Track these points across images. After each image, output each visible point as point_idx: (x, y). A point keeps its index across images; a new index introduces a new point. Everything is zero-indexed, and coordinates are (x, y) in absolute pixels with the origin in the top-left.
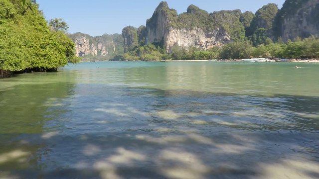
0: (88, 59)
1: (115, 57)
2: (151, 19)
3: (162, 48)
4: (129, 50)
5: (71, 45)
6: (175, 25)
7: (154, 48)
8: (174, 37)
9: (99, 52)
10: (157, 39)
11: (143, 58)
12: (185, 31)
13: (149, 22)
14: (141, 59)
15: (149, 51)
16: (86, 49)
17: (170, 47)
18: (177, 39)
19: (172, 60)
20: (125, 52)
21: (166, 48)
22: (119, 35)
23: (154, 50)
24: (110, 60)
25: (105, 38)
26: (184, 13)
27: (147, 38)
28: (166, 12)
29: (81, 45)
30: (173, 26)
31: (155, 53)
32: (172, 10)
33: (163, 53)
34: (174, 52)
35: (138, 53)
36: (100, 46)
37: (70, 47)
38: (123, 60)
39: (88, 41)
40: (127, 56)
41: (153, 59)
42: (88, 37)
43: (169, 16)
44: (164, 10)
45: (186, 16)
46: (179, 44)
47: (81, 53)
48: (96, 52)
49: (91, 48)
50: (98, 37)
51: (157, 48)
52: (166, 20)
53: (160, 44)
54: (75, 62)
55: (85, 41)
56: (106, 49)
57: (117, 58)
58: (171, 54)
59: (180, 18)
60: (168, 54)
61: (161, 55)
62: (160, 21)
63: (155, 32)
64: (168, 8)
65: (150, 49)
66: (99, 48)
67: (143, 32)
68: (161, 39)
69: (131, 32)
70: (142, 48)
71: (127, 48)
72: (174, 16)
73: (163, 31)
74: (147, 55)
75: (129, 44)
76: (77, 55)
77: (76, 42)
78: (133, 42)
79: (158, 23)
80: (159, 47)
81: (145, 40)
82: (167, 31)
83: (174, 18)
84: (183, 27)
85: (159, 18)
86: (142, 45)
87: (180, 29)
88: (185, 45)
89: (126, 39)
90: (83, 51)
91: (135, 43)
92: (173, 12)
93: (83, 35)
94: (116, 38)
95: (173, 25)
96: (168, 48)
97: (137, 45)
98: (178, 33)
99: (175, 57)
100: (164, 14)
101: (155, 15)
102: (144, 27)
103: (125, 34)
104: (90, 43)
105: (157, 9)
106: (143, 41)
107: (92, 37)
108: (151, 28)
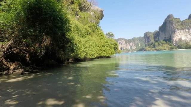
0: (125, 51)
1: (140, 49)
2: (162, 26)
3: (170, 42)
4: (149, 45)
5: (116, 45)
6: (179, 28)
7: (165, 42)
8: (179, 35)
9: (131, 47)
10: (166, 37)
11: (158, 49)
12: (187, 30)
13: (160, 28)
14: (156, 50)
15: (161, 44)
16: (124, 46)
17: (176, 42)
19: (178, 49)
20: (146, 46)
21: (173, 42)
22: (142, 38)
23: (165, 44)
24: (137, 51)
25: (134, 40)
26: (186, 19)
27: (160, 38)
28: (173, 20)
29: (121, 44)
30: (177, 29)
31: (165, 45)
32: (176, 19)
33: (171, 45)
34: (179, 44)
35: (154, 46)
36: (131, 44)
37: (116, 46)
38: (145, 50)
39: (125, 42)
40: (147, 48)
41: (164, 49)
42: (124, 40)
43: (175, 22)
44: (170, 19)
45: (188, 21)
46: (183, 39)
47: (121, 48)
48: (129, 47)
49: (126, 45)
50: (130, 39)
51: (167, 42)
52: (172, 25)
53: (169, 40)
54: (119, 53)
55: (123, 42)
56: (135, 46)
57: (141, 50)
58: (177, 46)
59: (183, 23)
60: (175, 45)
61: (170, 46)
62: (168, 27)
63: (165, 33)
64: (173, 18)
65: (162, 43)
66: (131, 45)
67: (157, 35)
68: (169, 37)
69: (149, 35)
70: (156, 44)
71: (147, 44)
72: (178, 22)
73: (171, 32)
74: (160, 47)
75: (148, 42)
76: (120, 49)
77: (119, 43)
78: (151, 40)
79: (167, 28)
80: (168, 42)
81: (159, 38)
82: (174, 32)
83: (178, 23)
84: (186, 28)
85: (168, 25)
86: (157, 41)
87: (183, 30)
88: (187, 40)
89: (146, 39)
90: (122, 47)
91: (152, 40)
92: (177, 20)
93: (122, 39)
94: (140, 39)
95: (177, 27)
96: (174, 42)
97: (153, 42)
98: (182, 32)
99: (180, 47)
100: (171, 22)
101: (165, 23)
102: (157, 31)
103: (145, 36)
104: (126, 43)
105: (166, 20)
106: (157, 39)
107: (127, 40)
108: (162, 32)
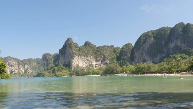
0: (17, 76)
1: (37, 74)
2: (62, 49)
3: (69, 67)
4: (48, 70)
5: (3, 65)
6: (77, 53)
7: (64, 68)
8: (77, 61)
9: (26, 71)
10: (66, 62)
11: (57, 75)
12: (83, 57)
13: (61, 51)
14: (55, 75)
15: (61, 70)
16: (15, 69)
17: (74, 68)
18: (79, 62)
19: (76, 75)
20: (45, 70)
21: (72, 68)
22: (40, 59)
23: (65, 69)
24: (34, 76)
25: (30, 61)
26: (83, 46)
27: (59, 62)
28: (72, 44)
29: (11, 66)
30: (76, 54)
31: (65, 71)
32: (75, 43)
33: (70, 71)
34: (77, 71)
35: (54, 71)
36: (26, 66)
37: (3, 67)
38: (43, 76)
39: (17, 63)
40: (46, 73)
41: (64, 75)
42: (16, 60)
43: (73, 47)
44: (70, 43)
45: (84, 48)
46: (80, 65)
47: (11, 72)
48: (23, 71)
49: (19, 68)
50: (24, 60)
51: (66, 67)
52: (71, 50)
53: (68, 65)
54: (7, 77)
55: (14, 63)
56: (31, 69)
57: (39, 75)
58: (75, 72)
59: (80, 49)
60: (73, 72)
61: (69, 72)
62: (67, 50)
63: (65, 58)
64: (73, 42)
65: (62, 68)
66: (25, 68)
67: (57, 58)
68: (68, 62)
69: (48, 57)
70: (56, 68)
71: (46, 68)
72: (76, 47)
73: (70, 57)
74: (60, 73)
75: (47, 65)
76: (9, 73)
77: (7, 63)
78: (50, 64)
79: (67, 52)
80: (67, 67)
81: (58, 62)
82: (72, 57)
83: (76, 49)
84: (82, 55)
85: (68, 48)
86: (56, 66)
87: (80, 56)
88: (83, 66)
89: (45, 62)
90: (13, 70)
91: (52, 64)
92: (75, 45)
93: (13, 59)
94: (38, 61)
96: (73, 68)
97: (53, 66)
98: (79, 58)
99: (77, 74)
100: (70, 46)
101: (65, 46)
102: (57, 54)
103: (44, 58)
104: (19, 65)
105: (66, 42)
106: (57, 63)
107: (20, 60)
108: (62, 55)
